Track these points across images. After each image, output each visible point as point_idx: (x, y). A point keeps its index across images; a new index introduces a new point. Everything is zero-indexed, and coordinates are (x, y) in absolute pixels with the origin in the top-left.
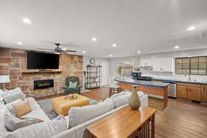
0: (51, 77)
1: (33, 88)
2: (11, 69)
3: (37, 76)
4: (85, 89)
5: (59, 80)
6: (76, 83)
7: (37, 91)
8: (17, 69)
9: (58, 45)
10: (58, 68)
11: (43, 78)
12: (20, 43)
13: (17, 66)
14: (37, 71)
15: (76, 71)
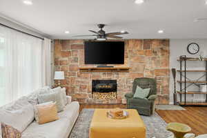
0: (113, 77)
1: (91, 90)
2: (70, 63)
3: (96, 74)
4: (175, 103)
5: (124, 81)
6: (147, 91)
7: (95, 95)
8: (75, 64)
9: (102, 26)
10: (123, 63)
11: (103, 76)
12: (67, 32)
13: (76, 60)
14: (95, 66)
15: (155, 67)
